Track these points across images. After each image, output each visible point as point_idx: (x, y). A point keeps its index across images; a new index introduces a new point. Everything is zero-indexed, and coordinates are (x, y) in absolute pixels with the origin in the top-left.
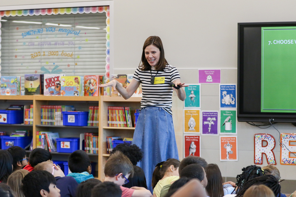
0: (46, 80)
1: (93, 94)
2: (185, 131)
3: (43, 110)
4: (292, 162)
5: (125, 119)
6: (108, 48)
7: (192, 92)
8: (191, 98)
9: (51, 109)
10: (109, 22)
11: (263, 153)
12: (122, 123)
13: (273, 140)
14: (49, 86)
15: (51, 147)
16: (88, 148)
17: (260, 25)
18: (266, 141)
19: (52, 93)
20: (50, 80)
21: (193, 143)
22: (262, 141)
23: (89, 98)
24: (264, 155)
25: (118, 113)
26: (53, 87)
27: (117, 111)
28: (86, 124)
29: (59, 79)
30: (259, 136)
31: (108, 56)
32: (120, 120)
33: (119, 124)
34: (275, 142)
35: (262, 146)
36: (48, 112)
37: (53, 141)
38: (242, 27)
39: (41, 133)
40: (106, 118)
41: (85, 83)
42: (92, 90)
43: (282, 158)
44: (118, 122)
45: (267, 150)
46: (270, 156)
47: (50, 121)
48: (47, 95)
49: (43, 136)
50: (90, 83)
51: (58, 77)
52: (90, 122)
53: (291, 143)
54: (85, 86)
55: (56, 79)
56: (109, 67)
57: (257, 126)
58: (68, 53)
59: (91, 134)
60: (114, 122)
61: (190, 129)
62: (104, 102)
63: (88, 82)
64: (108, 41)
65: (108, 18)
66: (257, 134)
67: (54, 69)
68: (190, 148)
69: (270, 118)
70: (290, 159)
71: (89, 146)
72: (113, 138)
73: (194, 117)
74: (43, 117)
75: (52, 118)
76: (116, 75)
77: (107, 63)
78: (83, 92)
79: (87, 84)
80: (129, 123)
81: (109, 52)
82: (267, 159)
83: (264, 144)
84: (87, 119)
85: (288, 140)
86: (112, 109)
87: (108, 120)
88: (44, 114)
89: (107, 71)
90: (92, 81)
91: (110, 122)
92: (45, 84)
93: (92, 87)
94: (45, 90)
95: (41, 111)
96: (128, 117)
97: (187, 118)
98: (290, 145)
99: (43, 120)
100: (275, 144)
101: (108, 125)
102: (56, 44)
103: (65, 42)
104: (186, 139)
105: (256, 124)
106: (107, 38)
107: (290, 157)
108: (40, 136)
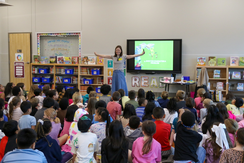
0: (58, 58)
1: (75, 63)
2: (108, 76)
3: (57, 68)
4: (145, 86)
5: (87, 72)
6: (80, 47)
7: (110, 63)
8: (110, 64)
9: (60, 68)
10: (80, 38)
11: (135, 83)
12: (86, 73)
13: (138, 79)
14: (59, 60)
15: (61, 81)
16: (74, 82)
17: (134, 40)
18: (136, 79)
19: (60, 63)
20: (59, 58)
21: (111, 80)
22: (135, 79)
23: (74, 65)
24: (135, 84)
25: (85, 70)
26: (61, 61)
27: (84, 69)
28: (73, 73)
29: (63, 58)
30: (134, 77)
31: (80, 50)
32: (85, 72)
33: (85, 74)
34: (139, 79)
35: (135, 81)
36: (59, 69)
37: (61, 79)
38: (128, 41)
39: (57, 76)
40: (80, 71)
41: (72, 59)
42: (75, 62)
43: (142, 84)
44: (85, 73)
45: (137, 82)
46: (138, 84)
47: (60, 72)
48: (59, 64)
49: (58, 78)
50: (74, 59)
51: (62, 57)
52: (74, 73)
53: (145, 80)
54: (72, 60)
55: (62, 58)
56: (80, 54)
57: (133, 74)
58: (65, 49)
59: (75, 77)
60: (83, 73)
61: (110, 75)
62: (80, 66)
63: (73, 59)
64: (80, 45)
65: (79, 37)
66: (133, 77)
67: (60, 54)
68: (110, 81)
69: (138, 71)
70: (144, 85)
71: (74, 81)
72: (83, 78)
73: (111, 71)
74: (57, 71)
75: (60, 71)
76: (84, 57)
77: (80, 52)
78: (72, 62)
79: (73, 60)
80: (89, 73)
81: (80, 49)
82: (137, 85)
83: (136, 80)
84: (73, 72)
85: (144, 79)
86: (83, 68)
87: (81, 72)
88: (57, 70)
89: (79, 55)
90: (75, 59)
91: (82, 73)
92: (58, 59)
93: (75, 61)
94: (58, 62)
95: (56, 69)
96: (88, 71)
97: (108, 71)
98: (144, 80)
99: (57, 72)
100: (139, 80)
101: (81, 74)
102: (60, 46)
103: (64, 45)
104: (108, 78)
105: (133, 73)
106: (79, 43)
107: (144, 84)
108: (57, 78)
